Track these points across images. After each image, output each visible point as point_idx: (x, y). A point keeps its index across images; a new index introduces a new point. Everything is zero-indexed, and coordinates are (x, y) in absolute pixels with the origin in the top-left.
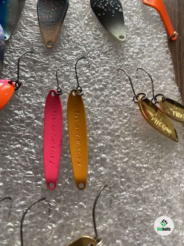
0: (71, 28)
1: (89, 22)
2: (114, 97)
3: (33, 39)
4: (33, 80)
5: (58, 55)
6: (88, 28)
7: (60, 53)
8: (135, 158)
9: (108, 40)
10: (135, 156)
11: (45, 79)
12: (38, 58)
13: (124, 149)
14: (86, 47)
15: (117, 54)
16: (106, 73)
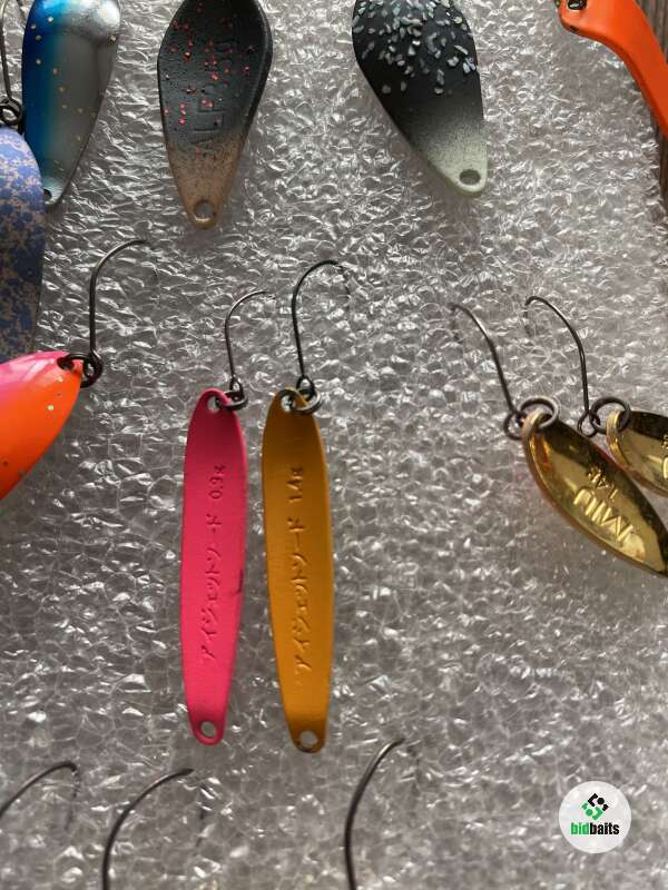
0: (281, 142)
1: (349, 117)
2: (434, 412)
3: (146, 192)
4: (146, 349)
5: (234, 251)
6: (345, 141)
7: (241, 245)
8: (508, 642)
9: (418, 189)
10: (508, 635)
11: (188, 342)
12: (165, 265)
13: (467, 611)
14: (334, 219)
15: (451, 242)
16: (406, 318)
